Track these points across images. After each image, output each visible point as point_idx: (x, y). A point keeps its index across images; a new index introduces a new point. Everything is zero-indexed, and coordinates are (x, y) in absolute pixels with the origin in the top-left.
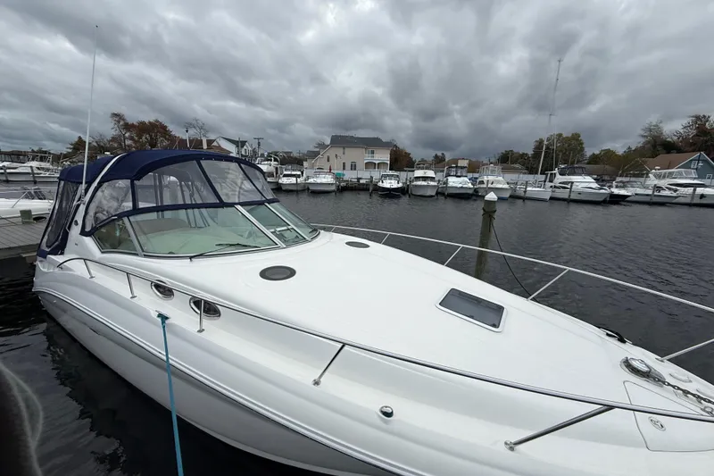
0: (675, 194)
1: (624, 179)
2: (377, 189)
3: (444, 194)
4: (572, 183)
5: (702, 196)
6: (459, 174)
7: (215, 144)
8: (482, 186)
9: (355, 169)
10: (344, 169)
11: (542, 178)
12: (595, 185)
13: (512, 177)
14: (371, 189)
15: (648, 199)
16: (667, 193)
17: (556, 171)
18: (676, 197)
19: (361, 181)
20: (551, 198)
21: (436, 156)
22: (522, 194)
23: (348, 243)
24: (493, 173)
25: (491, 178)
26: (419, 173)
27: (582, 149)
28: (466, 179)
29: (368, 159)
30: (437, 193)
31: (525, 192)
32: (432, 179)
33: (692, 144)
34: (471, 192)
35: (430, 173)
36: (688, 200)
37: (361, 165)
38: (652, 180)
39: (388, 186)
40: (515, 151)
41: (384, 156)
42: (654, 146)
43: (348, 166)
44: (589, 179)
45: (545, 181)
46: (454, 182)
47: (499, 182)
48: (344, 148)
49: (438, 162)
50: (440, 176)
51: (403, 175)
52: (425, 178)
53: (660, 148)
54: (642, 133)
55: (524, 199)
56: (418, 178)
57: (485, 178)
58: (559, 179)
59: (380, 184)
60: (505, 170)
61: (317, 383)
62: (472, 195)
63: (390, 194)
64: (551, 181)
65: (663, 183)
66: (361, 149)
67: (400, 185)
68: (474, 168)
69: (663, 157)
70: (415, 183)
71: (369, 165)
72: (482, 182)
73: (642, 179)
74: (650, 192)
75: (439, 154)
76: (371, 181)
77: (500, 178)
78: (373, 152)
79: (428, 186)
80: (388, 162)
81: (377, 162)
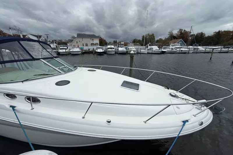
0: (176, 50)
1: (165, 47)
2: (96, 53)
3: (117, 53)
4: (152, 48)
5: (182, 51)
6: (122, 47)
7: (27, 37)
8: (129, 50)
9: (87, 46)
10: (83, 46)
11: (145, 47)
12: (158, 49)
13: (137, 47)
14: (94, 52)
15: (170, 52)
16: (174, 50)
17: (148, 45)
18: (176, 51)
19: (90, 50)
20: (148, 53)
21: (114, 41)
22: (140, 52)
23: (88, 70)
24: (131, 46)
25: (131, 47)
26: (109, 47)
27: (154, 38)
28: (124, 48)
29: (92, 42)
30: (115, 53)
31: (141, 51)
32: (113, 48)
33: (180, 37)
34: (126, 52)
35: (113, 47)
36: (178, 52)
37: (89, 44)
38: (171, 47)
39: (99, 51)
40: (137, 39)
41: (97, 41)
42: (171, 37)
43: (85, 45)
44: (156, 47)
46: (120, 49)
47: (133, 49)
48: (82, 38)
49: (115, 43)
50: (116, 47)
51: (104, 47)
52: (111, 48)
53: (173, 38)
54: (168, 34)
55: (140, 53)
56: (108, 48)
57: (129, 48)
58: (149, 47)
59: (96, 51)
60: (135, 45)
61: (83, 118)
62: (126, 53)
63: (100, 54)
64: (147, 48)
65: (173, 47)
66: (89, 39)
67: (103, 51)
68: (126, 45)
69: (173, 40)
70: (108, 50)
71: (92, 44)
72: (128, 49)
73: (169, 47)
74: (171, 50)
75: (115, 40)
76: (94, 50)
77: (134, 47)
78: (93, 40)
79: (112, 51)
80: (99, 43)
81: (95, 43)
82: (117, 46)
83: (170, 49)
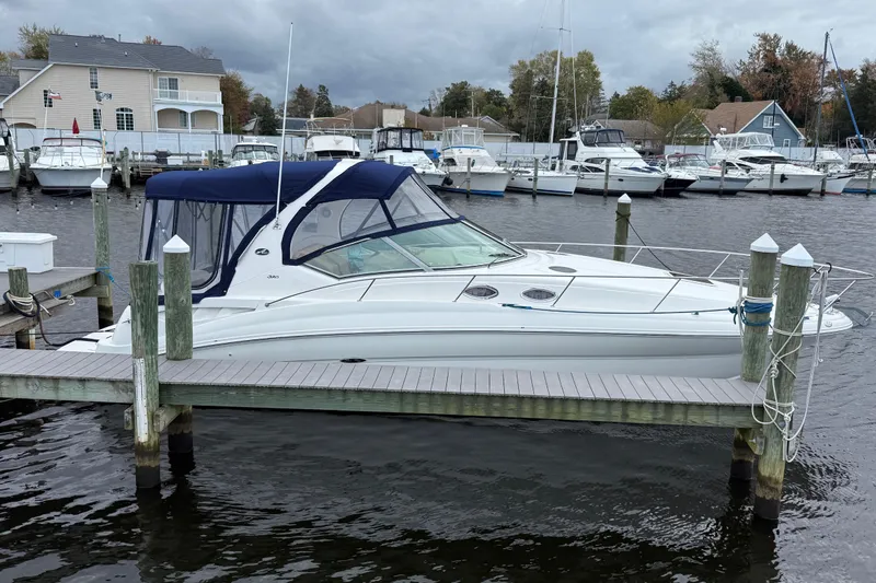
0: (746, 176)
1: (680, 149)
4: (609, 160)
5: (783, 178)
6: (406, 144)
8: (454, 169)
9: (130, 127)
11: (555, 150)
12: (642, 164)
15: (714, 185)
17: (577, 138)
18: (748, 181)
20: (579, 191)
24: (469, 141)
25: (467, 153)
26: (321, 143)
28: (424, 156)
29: (163, 100)
31: (535, 179)
35: (350, 144)
36: (765, 185)
37: (145, 116)
38: (718, 153)
41: (203, 95)
42: (711, 87)
43: (109, 119)
44: (631, 152)
45: (561, 158)
48: (94, 70)
57: (456, 154)
58: (585, 151)
64: (572, 157)
65: (734, 156)
66: (144, 76)
71: (171, 117)
72: (451, 162)
73: (701, 149)
74: (717, 173)
77: (484, 153)
78: (173, 84)
80: (220, 111)
81: (189, 110)
82: (369, 136)
83: (711, 165)
